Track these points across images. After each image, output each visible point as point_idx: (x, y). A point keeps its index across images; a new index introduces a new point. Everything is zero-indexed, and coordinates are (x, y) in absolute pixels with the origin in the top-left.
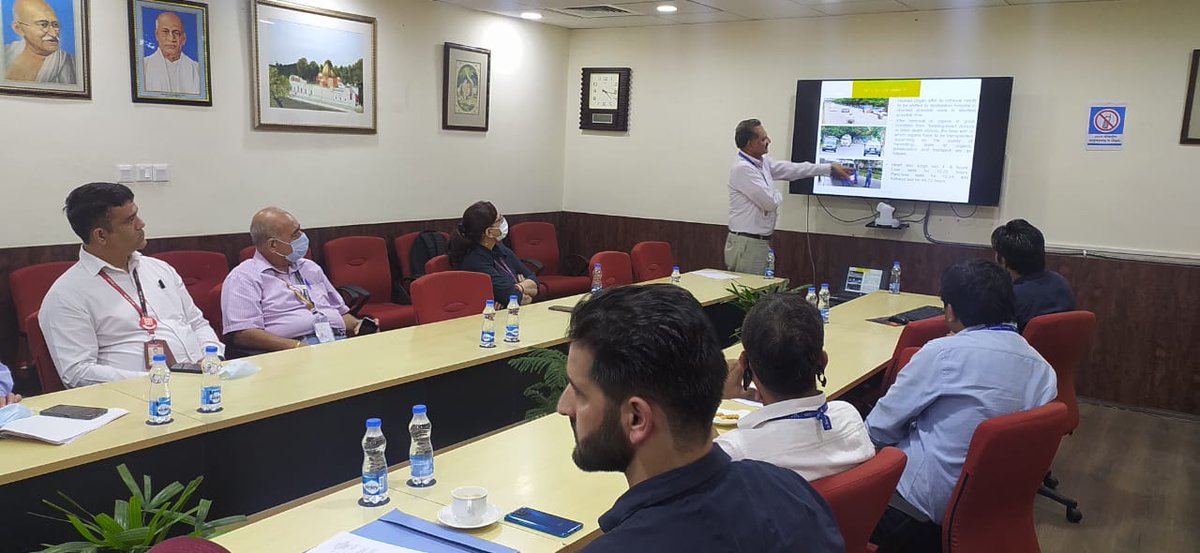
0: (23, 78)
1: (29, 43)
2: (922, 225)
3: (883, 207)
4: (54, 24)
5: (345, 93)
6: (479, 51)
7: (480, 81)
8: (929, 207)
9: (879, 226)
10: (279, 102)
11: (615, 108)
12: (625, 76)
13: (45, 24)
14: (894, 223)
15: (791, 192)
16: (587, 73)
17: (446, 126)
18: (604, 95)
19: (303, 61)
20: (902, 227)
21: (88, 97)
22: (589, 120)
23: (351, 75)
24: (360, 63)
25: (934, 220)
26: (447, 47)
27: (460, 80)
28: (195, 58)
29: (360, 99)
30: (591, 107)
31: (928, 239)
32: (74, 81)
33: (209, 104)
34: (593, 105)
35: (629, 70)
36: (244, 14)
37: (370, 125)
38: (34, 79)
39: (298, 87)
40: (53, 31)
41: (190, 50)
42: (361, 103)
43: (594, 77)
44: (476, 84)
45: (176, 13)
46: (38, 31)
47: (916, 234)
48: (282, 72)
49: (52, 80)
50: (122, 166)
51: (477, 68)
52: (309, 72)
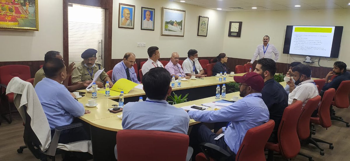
0: (123, 25)
1: (125, 18)
2: (318, 62)
3: (308, 57)
4: (129, 14)
5: (179, 27)
6: (206, 17)
7: (206, 25)
8: (320, 58)
9: (306, 62)
10: (166, 30)
11: (238, 31)
12: (241, 24)
13: (128, 14)
14: (311, 61)
15: (283, 53)
16: (231, 23)
17: (198, 35)
18: (235, 28)
19: (171, 21)
20: (313, 63)
21: (134, 29)
22: (230, 34)
23: (180, 24)
24: (182, 21)
25: (321, 61)
26: (200, 17)
27: (202, 24)
28: (152, 21)
29: (181, 29)
30: (231, 31)
31: (319, 66)
32: (132, 26)
33: (154, 30)
34: (232, 31)
35: (242, 22)
36: (161, 10)
37: (183, 35)
38: (125, 25)
39: (170, 26)
40: (129, 15)
41: (151, 19)
42: (181, 30)
43: (232, 24)
44: (205, 25)
45: (150, 11)
46: (127, 15)
47: (316, 64)
48: (167, 23)
49: (128, 25)
50: (138, 43)
51: (206, 21)
52: (172, 23)
